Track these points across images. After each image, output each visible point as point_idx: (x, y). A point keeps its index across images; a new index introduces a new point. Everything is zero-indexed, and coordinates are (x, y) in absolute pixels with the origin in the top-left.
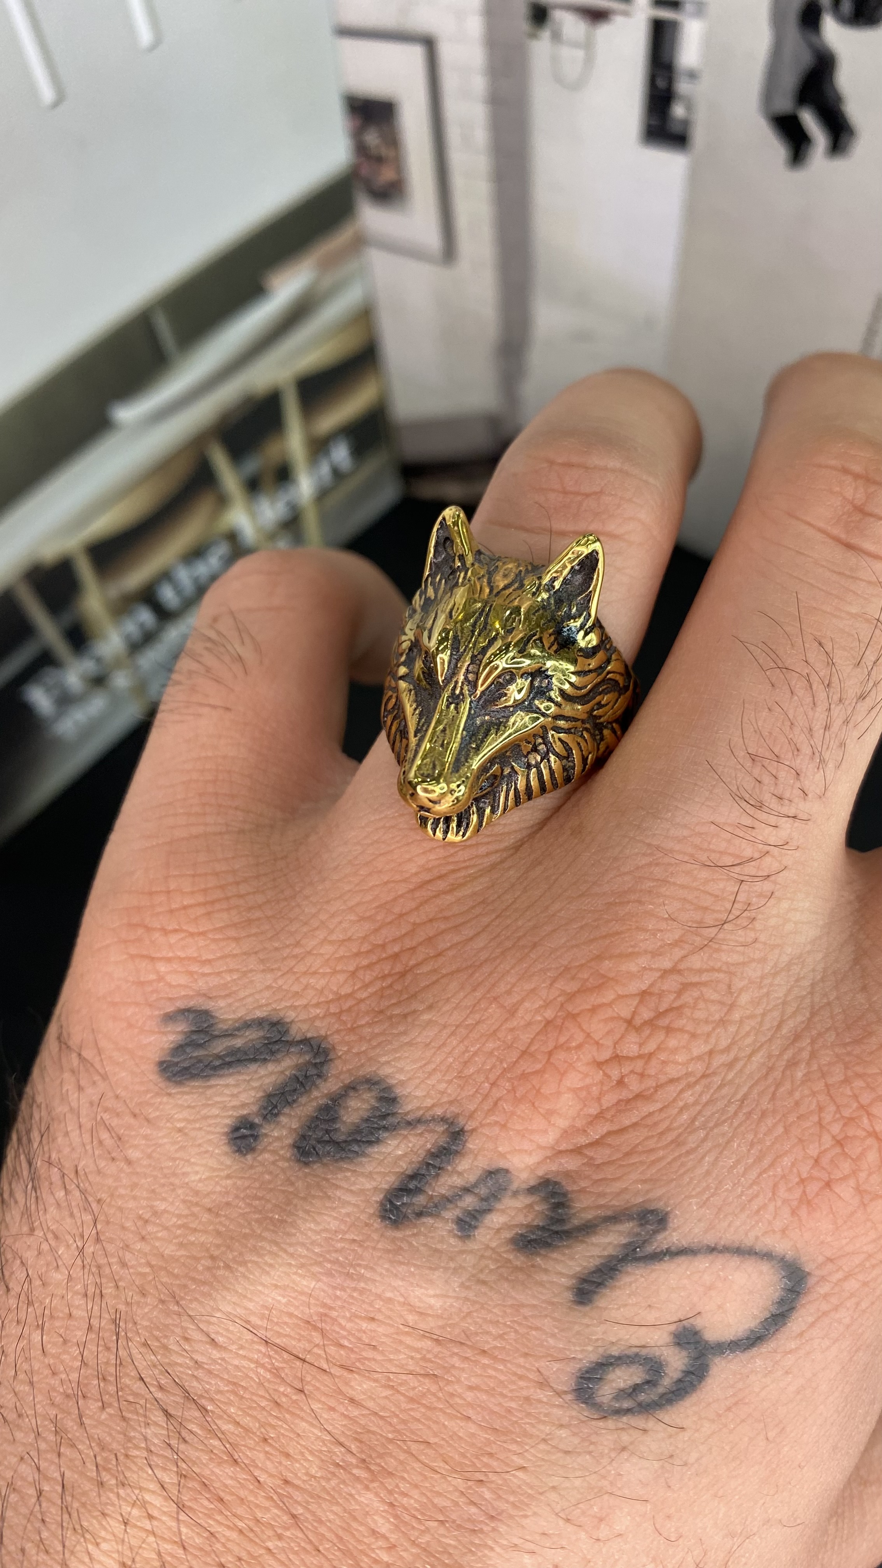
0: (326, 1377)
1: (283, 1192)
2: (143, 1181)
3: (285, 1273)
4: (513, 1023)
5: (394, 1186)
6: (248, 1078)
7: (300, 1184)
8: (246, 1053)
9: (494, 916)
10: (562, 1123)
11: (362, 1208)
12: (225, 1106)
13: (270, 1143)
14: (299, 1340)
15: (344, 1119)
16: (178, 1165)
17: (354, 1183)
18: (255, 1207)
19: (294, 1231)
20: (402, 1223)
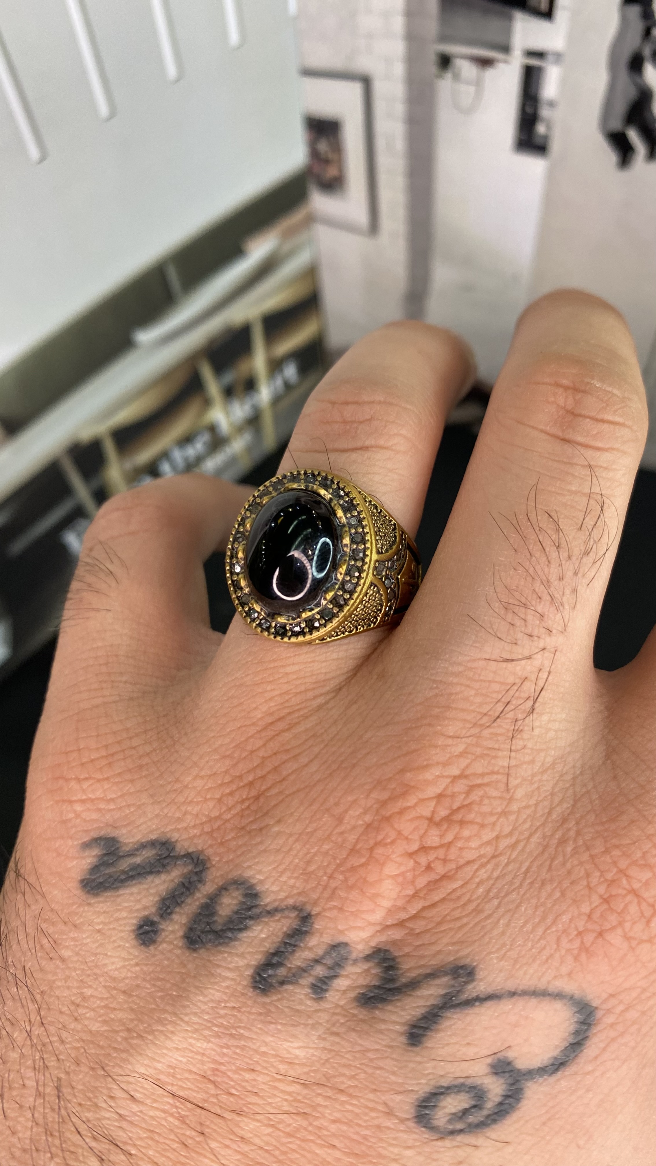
0: (220, 1121)
1: (179, 973)
2: (74, 974)
3: (183, 1037)
4: (342, 828)
5: (261, 963)
6: (146, 886)
7: (190, 966)
8: (144, 868)
9: (322, 746)
10: (387, 904)
11: (238, 981)
12: (131, 910)
13: (167, 936)
14: (198, 1092)
15: (220, 913)
16: (99, 959)
17: (231, 962)
18: (158, 987)
19: (188, 1003)
20: (269, 991)
